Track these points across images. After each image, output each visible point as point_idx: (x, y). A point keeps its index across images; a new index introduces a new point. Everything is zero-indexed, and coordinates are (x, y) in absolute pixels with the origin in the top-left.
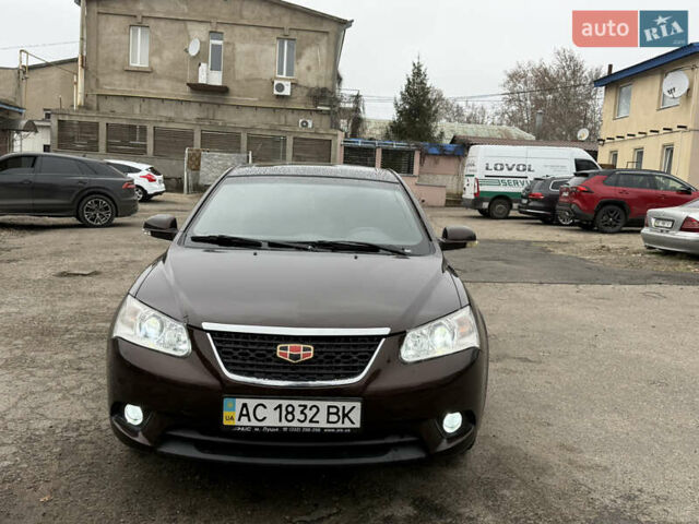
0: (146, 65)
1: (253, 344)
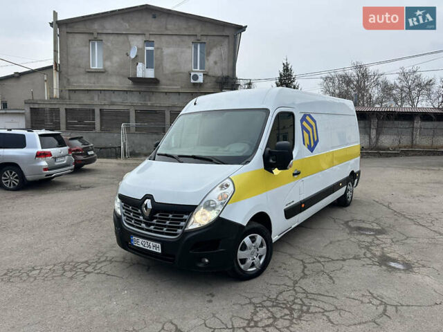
0: (102, 67)
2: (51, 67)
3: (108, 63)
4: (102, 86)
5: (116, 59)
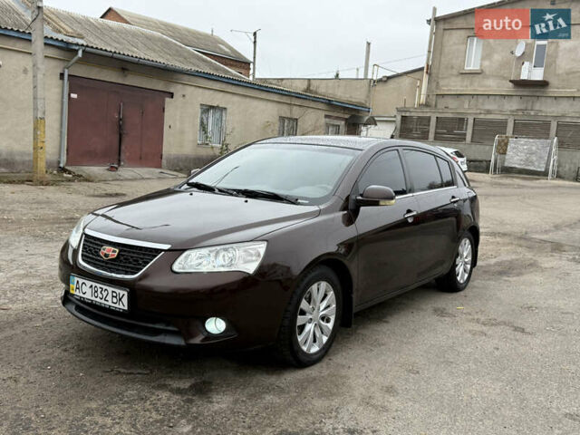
0: (478, 68)
2: (422, 69)
3: (486, 63)
4: (475, 90)
5: (497, 57)
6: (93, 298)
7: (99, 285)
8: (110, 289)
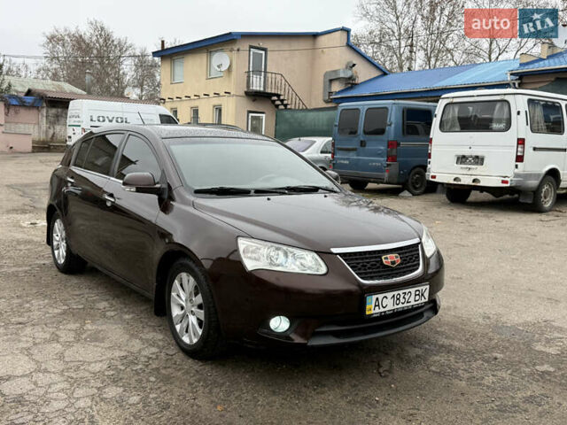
1: (367, 258)
6: (396, 307)
7: (401, 292)
8: (413, 290)
